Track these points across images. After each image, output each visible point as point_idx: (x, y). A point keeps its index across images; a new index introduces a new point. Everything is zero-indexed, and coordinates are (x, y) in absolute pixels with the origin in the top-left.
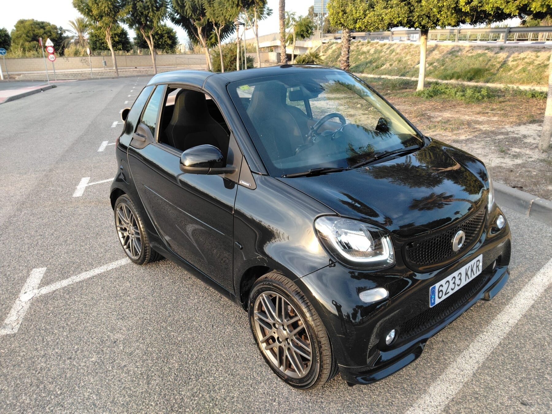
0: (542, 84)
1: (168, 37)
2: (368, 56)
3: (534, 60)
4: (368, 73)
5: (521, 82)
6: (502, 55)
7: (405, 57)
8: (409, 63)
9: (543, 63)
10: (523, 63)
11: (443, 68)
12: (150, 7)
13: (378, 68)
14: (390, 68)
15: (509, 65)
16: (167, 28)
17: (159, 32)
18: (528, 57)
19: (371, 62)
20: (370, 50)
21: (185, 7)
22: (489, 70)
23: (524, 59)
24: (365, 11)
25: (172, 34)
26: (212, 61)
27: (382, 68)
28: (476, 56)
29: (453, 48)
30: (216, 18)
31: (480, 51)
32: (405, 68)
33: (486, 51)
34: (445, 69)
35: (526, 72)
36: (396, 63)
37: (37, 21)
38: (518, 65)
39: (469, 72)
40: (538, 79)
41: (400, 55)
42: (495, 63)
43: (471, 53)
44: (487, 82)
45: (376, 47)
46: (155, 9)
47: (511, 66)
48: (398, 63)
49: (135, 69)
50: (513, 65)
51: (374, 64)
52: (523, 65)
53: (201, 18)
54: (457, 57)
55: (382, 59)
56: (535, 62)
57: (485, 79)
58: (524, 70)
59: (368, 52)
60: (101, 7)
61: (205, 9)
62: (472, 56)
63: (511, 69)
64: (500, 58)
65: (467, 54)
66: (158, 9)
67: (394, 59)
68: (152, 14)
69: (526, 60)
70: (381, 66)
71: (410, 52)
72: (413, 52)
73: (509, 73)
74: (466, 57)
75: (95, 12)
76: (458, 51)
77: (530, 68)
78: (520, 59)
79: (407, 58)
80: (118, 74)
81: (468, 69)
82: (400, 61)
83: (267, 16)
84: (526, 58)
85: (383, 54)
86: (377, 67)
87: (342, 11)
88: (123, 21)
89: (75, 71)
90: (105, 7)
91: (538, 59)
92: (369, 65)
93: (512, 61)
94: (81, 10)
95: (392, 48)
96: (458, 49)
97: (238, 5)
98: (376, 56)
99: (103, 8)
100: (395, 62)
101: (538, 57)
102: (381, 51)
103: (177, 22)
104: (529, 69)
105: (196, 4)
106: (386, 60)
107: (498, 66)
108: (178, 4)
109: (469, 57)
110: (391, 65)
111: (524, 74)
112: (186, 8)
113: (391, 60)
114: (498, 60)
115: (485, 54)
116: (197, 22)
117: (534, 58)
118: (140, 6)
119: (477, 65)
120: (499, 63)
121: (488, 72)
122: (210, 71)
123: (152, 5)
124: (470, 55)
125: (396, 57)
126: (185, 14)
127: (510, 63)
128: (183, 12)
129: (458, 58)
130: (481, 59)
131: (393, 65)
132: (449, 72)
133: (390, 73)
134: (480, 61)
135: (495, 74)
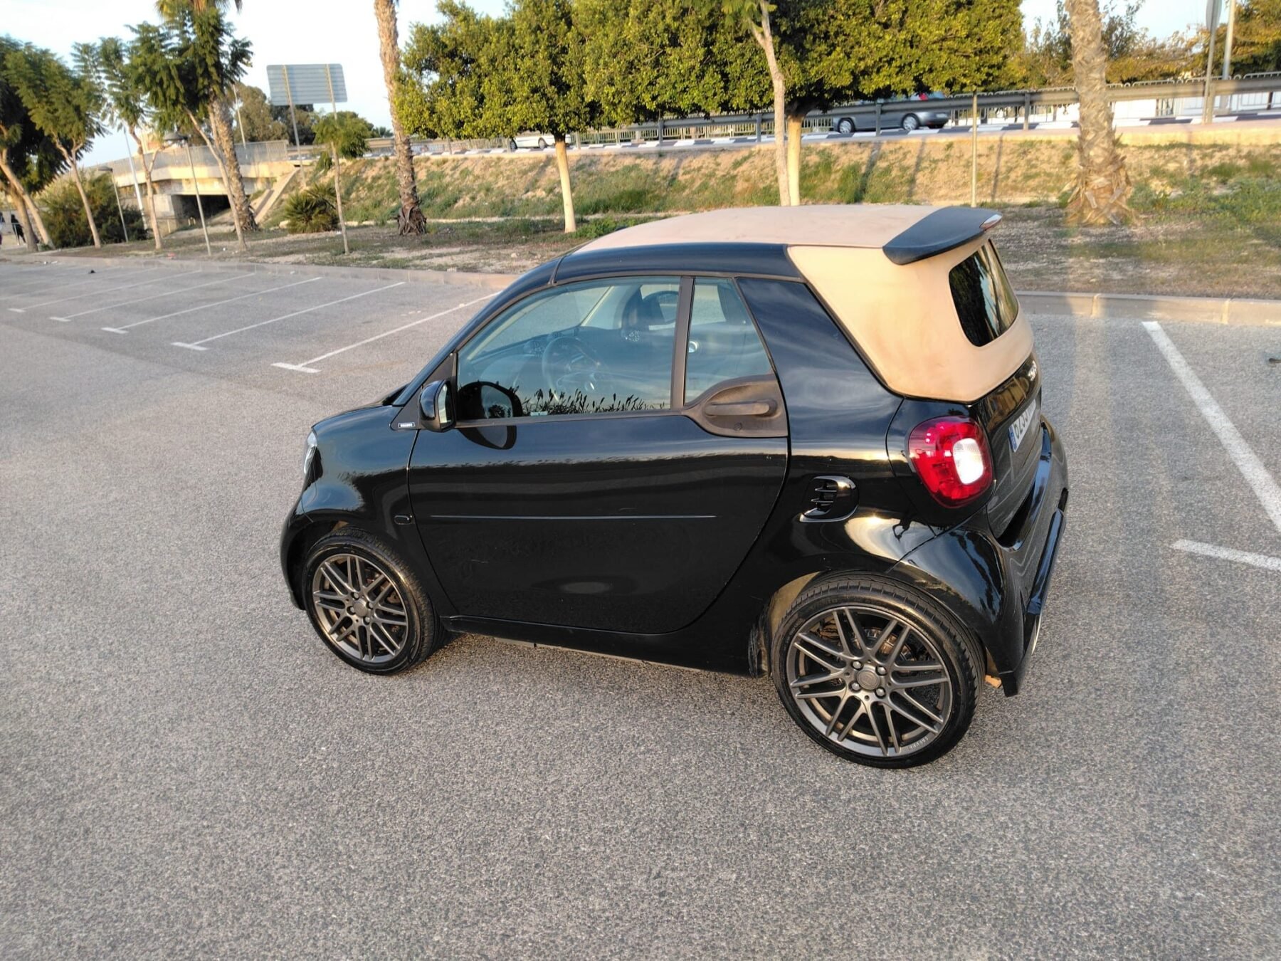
0: (737, 205)
3: (715, 170)
4: (439, 216)
5: (706, 204)
6: (667, 164)
7: (497, 183)
8: (507, 192)
9: (728, 173)
10: (700, 176)
13: (450, 205)
14: (474, 204)
15: (681, 182)
18: (704, 166)
22: (652, 192)
23: (699, 169)
27: (457, 205)
28: (623, 169)
29: (580, 160)
31: (628, 161)
32: (503, 202)
33: (638, 161)
34: (580, 197)
35: (710, 189)
36: (482, 194)
38: (693, 180)
39: (621, 197)
40: (730, 198)
41: (483, 178)
42: (658, 180)
43: (614, 166)
44: (656, 210)
45: (426, 167)
47: (684, 182)
48: (486, 195)
50: (686, 181)
52: (701, 179)
54: (591, 175)
55: (450, 188)
56: (717, 172)
57: (651, 206)
58: (704, 186)
62: (617, 171)
63: (684, 188)
64: (663, 170)
65: (607, 167)
67: (475, 187)
69: (703, 171)
70: (455, 202)
71: (502, 173)
72: (508, 173)
73: (684, 194)
74: (607, 175)
76: (590, 165)
77: (712, 182)
78: (694, 170)
79: (500, 184)
81: (617, 194)
82: (488, 190)
84: (701, 167)
85: (448, 179)
86: (449, 205)
91: (719, 167)
92: (427, 201)
93: (684, 174)
95: (463, 167)
96: (588, 161)
98: (435, 183)
100: (478, 192)
101: (718, 164)
102: (442, 176)
104: (711, 183)
106: (460, 192)
107: (665, 183)
109: (613, 173)
110: (473, 199)
111: (706, 193)
113: (469, 190)
114: (661, 174)
115: (635, 167)
117: (712, 166)
119: (630, 185)
120: (665, 178)
121: (651, 195)
124: (613, 169)
125: (477, 183)
127: (682, 178)
129: (594, 177)
130: (633, 174)
131: (478, 198)
132: (587, 201)
133: (475, 212)
134: (632, 178)
135: (665, 198)
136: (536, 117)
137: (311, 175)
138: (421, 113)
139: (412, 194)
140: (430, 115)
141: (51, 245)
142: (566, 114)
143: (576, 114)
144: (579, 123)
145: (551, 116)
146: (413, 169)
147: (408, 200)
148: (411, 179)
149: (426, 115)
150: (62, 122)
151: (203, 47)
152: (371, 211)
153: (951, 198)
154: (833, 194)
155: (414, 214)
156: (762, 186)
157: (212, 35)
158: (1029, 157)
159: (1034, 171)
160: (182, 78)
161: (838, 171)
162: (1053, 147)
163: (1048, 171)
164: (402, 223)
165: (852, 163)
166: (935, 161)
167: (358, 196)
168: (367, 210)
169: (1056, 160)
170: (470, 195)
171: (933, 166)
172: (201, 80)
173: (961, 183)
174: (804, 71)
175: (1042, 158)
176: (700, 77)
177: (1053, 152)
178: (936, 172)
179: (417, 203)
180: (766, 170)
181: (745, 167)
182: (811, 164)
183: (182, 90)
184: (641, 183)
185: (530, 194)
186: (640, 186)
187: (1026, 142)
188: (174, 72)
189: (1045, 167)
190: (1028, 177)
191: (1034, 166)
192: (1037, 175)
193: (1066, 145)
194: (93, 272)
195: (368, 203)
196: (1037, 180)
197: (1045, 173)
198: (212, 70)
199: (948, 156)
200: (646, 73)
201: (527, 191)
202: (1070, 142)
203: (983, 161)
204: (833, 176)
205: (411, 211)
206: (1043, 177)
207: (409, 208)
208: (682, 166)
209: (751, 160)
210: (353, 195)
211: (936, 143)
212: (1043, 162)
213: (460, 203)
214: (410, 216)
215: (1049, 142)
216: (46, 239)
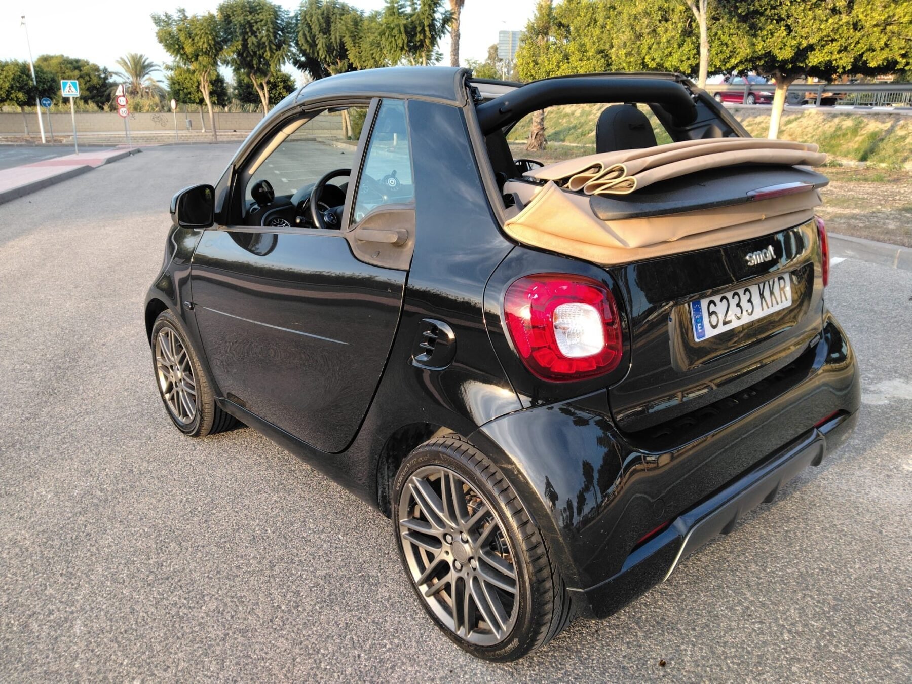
1: (284, 87)
2: (572, 120)
4: (571, 142)
12: (267, 44)
16: (283, 75)
17: (272, 80)
19: (575, 128)
20: (575, 111)
21: (316, 45)
24: (559, 63)
25: (289, 83)
30: (362, 63)
37: (68, 58)
46: (274, 47)
49: (235, 133)
51: (580, 130)
53: (338, 61)
55: (591, 123)
59: (573, 114)
60: (197, 42)
61: (347, 50)
66: (279, 46)
68: (269, 55)
70: (589, 133)
75: (189, 49)
80: (216, 138)
83: (435, 62)
86: (583, 134)
87: (534, 61)
88: (226, 62)
89: (147, 133)
90: (204, 42)
92: (572, 131)
94: (169, 47)
97: (402, 49)
98: (583, 119)
99: (201, 43)
103: (301, 66)
105: (332, 43)
108: (307, 41)
112: (318, 47)
116: (332, 67)
118: (253, 43)
122: (349, 138)
123: (270, 42)
126: (316, 54)
128: (313, 53)
138: (529, 64)
139: (540, 123)
141: (352, 137)
147: (536, 126)
149: (531, 65)
150: (363, 59)
151: (423, 14)
155: (538, 137)
157: (430, 6)
160: (406, 32)
161: (863, 135)
164: (529, 142)
165: (877, 129)
172: (418, 35)
179: (543, 129)
180: (808, 129)
181: (794, 125)
182: (844, 127)
183: (406, 41)
188: (402, 29)
198: (427, 29)
204: (857, 139)
205: (537, 134)
207: (536, 132)
214: (536, 138)
216: (350, 133)
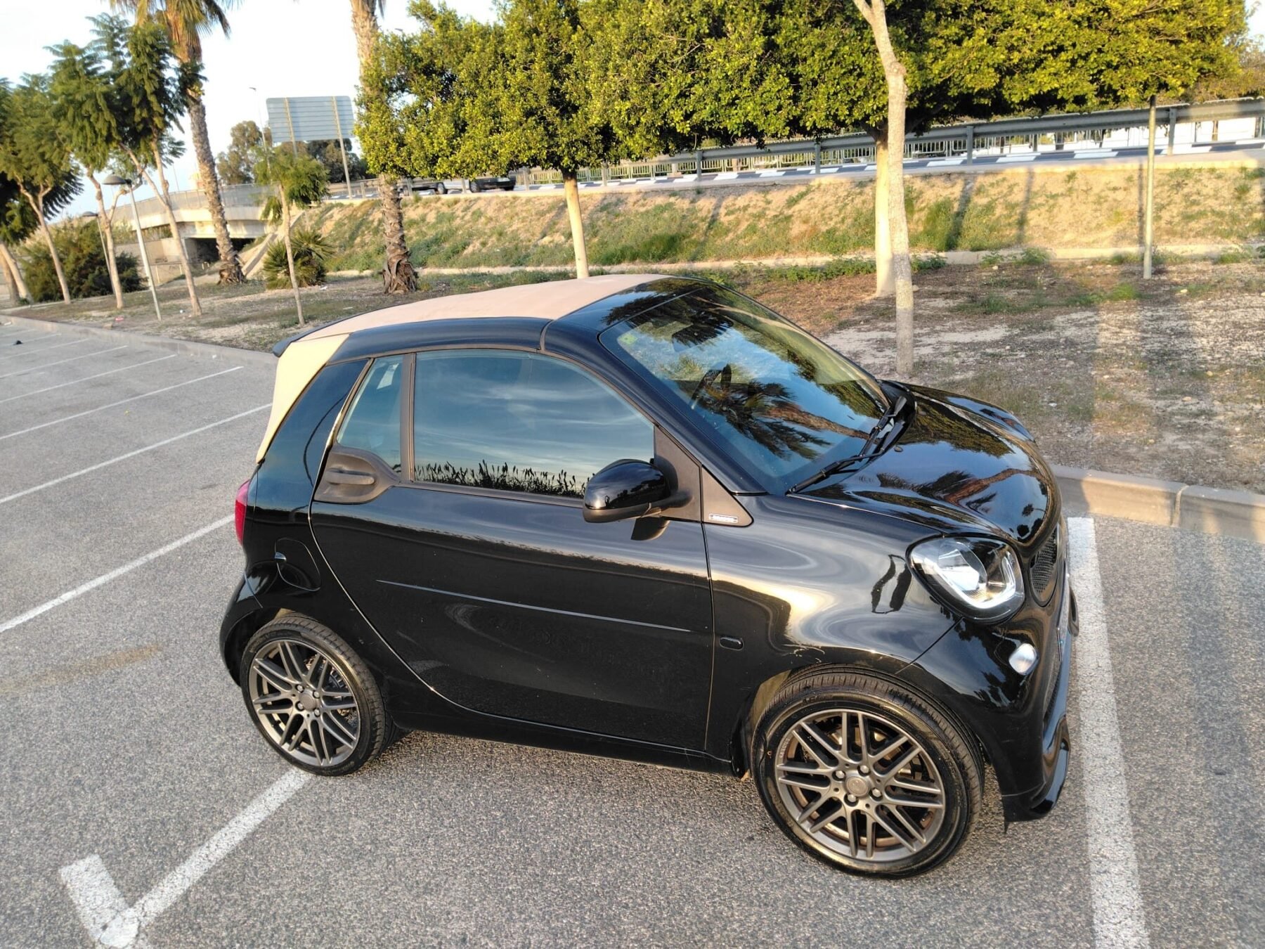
0: (793, 253)
2: (424, 229)
3: (765, 209)
4: (440, 266)
5: (755, 252)
6: (705, 204)
7: (511, 226)
8: (522, 237)
9: (781, 213)
10: (747, 216)
11: (596, 240)
13: (458, 252)
14: (484, 250)
15: (723, 224)
18: (751, 204)
19: (437, 241)
20: (426, 215)
22: (689, 237)
23: (745, 208)
26: (24, 275)
27: (466, 252)
28: (655, 210)
29: (605, 199)
30: (25, 170)
31: (660, 200)
32: (517, 248)
33: (672, 199)
34: (603, 244)
35: (759, 234)
36: (494, 238)
38: (738, 223)
39: (652, 244)
40: (784, 244)
41: (497, 221)
42: (696, 221)
43: (643, 205)
44: (694, 259)
45: (436, 208)
47: (726, 224)
48: (498, 240)
50: (730, 223)
51: (447, 246)
52: (747, 220)
54: (617, 216)
55: (460, 232)
56: (767, 212)
57: (687, 254)
58: (752, 229)
59: (423, 220)
62: (647, 212)
63: (728, 231)
64: (701, 210)
65: (636, 207)
67: (487, 231)
69: (750, 210)
70: (464, 248)
71: (517, 214)
72: (524, 214)
73: (728, 239)
74: (635, 216)
76: (616, 205)
77: (762, 224)
78: (739, 209)
79: (514, 227)
81: (647, 239)
82: (500, 234)
83: (171, 157)
84: (748, 206)
85: (458, 221)
86: (456, 252)
91: (770, 206)
92: (435, 247)
93: (727, 215)
95: (475, 208)
96: (614, 199)
97: (109, 139)
98: (444, 227)
100: (490, 237)
101: (769, 202)
102: (452, 218)
104: (761, 226)
106: (470, 235)
107: (704, 226)
109: (642, 214)
110: (484, 244)
111: (755, 238)
113: (481, 234)
114: (700, 215)
115: (670, 205)
117: (762, 204)
119: (662, 228)
120: (703, 220)
121: (687, 240)
122: (25, 302)
124: (642, 210)
125: (489, 226)
127: (724, 219)
129: (621, 218)
130: (666, 215)
131: (490, 244)
132: (611, 248)
133: (487, 261)
134: (665, 221)
135: (703, 244)
136: (530, 148)
137: (316, 218)
138: (387, 146)
139: (400, 245)
140: (398, 149)
141: (29, 299)
142: (571, 144)
143: (584, 143)
144: (589, 156)
145: (549, 148)
146: (400, 214)
147: (394, 251)
148: (397, 226)
149: (393, 148)
150: (26, 165)
151: (140, 71)
152: (374, 258)
153: (1081, 245)
154: (918, 240)
155: (401, 269)
156: (824, 228)
157: (150, 56)
158: (1186, 190)
159: (1196, 208)
160: (111, 107)
161: (922, 210)
162: (1219, 177)
163: (1217, 209)
164: (388, 279)
165: (941, 199)
166: (1054, 197)
167: (362, 241)
168: (369, 256)
169: (1227, 193)
170: (481, 240)
171: (1051, 202)
172: (138, 112)
173: (1093, 225)
174: (921, 67)
175: (1204, 191)
176: (757, 81)
177: (1220, 183)
178: (1055, 210)
179: (407, 255)
180: (829, 209)
181: (803, 204)
183: (114, 124)
184: (674, 227)
185: (547, 239)
186: (674, 229)
187: (1177, 170)
188: (102, 102)
189: (1212, 203)
190: (1188, 218)
191: (1194, 203)
192: (1202, 214)
193: (1238, 174)
194: (19, 343)
195: (371, 249)
196: (1202, 221)
197: (1213, 211)
198: (152, 99)
199: (1070, 190)
200: (675, 80)
201: (544, 236)
202: (1243, 169)
203: (1120, 195)
204: (916, 216)
205: (398, 265)
206: (1211, 218)
207: (395, 261)
208: (724, 204)
209: (809, 197)
210: (358, 240)
211: (1053, 173)
212: (1207, 197)
213: (470, 249)
214: (397, 271)
215: (1212, 170)
216: (23, 293)
